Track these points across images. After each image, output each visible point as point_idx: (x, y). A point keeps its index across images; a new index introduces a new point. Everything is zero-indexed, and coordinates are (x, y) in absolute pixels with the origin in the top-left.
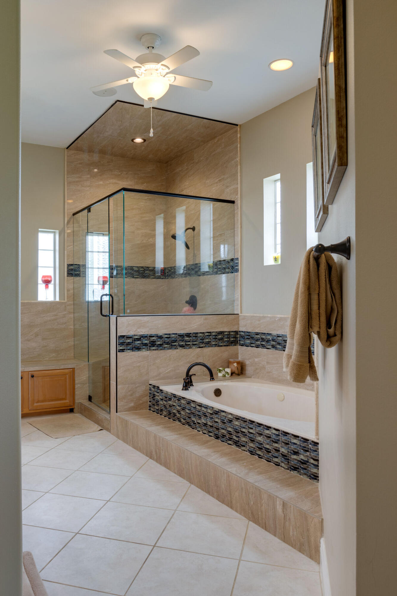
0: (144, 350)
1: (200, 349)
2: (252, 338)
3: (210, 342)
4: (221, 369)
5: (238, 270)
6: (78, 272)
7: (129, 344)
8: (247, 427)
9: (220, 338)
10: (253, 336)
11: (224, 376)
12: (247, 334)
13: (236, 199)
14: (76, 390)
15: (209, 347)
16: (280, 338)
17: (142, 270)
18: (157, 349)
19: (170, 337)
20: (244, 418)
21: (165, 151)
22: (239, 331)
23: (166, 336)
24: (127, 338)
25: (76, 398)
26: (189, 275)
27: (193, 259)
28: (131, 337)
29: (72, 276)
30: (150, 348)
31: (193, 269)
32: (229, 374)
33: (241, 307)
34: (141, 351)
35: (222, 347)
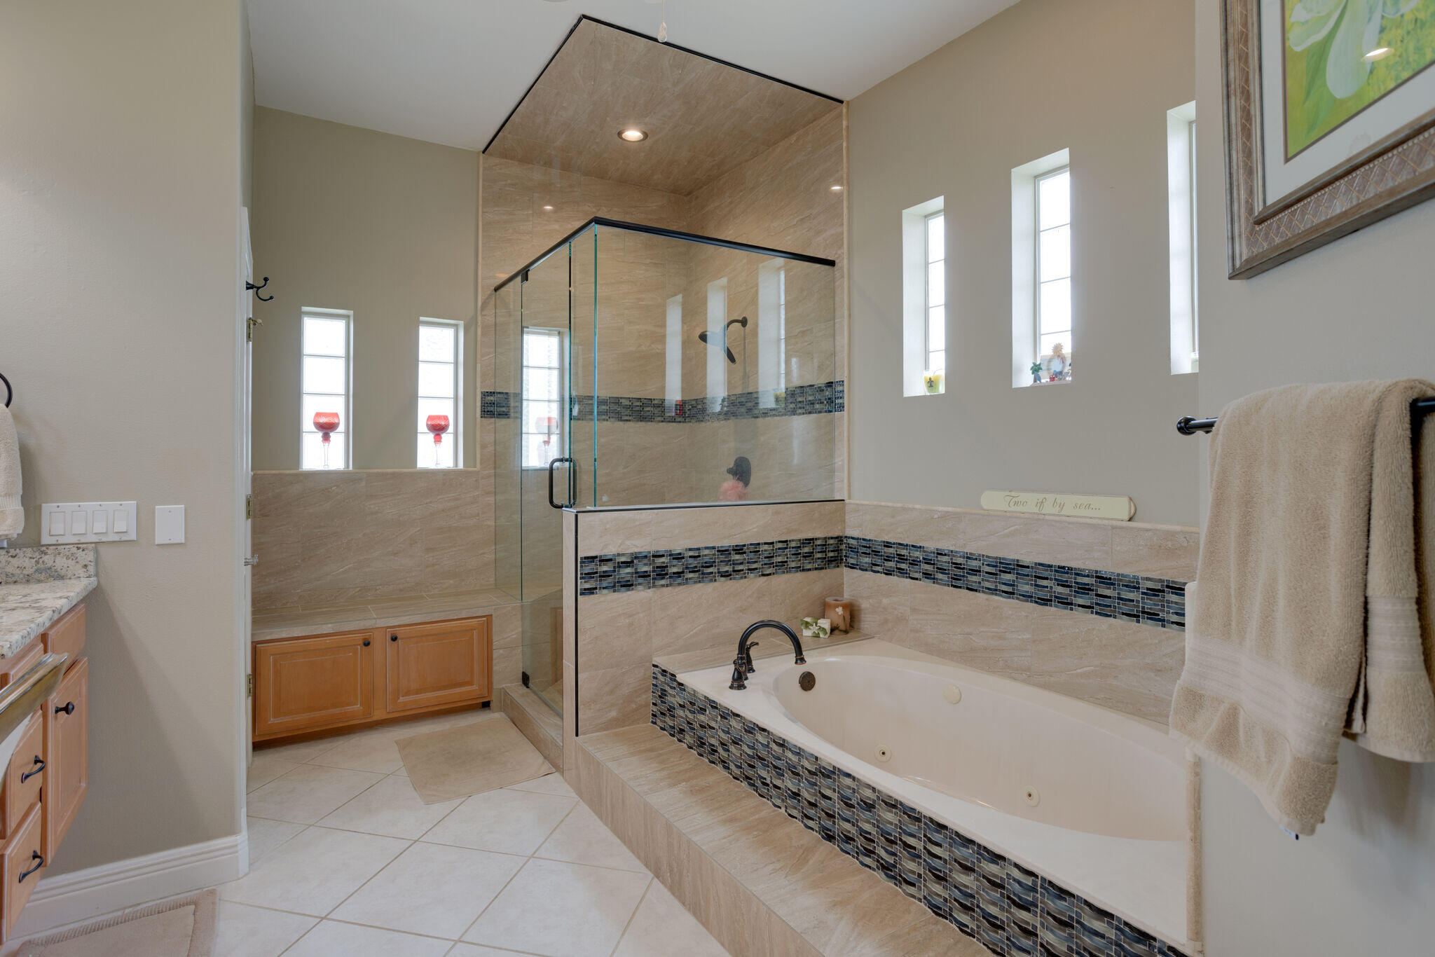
0: (640, 588)
1: (765, 578)
2: (876, 553)
3: (786, 562)
4: (808, 619)
5: (844, 407)
6: (504, 409)
7: (605, 575)
8: (922, 836)
9: (806, 553)
10: (879, 548)
11: (817, 636)
12: (864, 543)
13: (837, 258)
14: (494, 662)
15: (784, 572)
16: (945, 559)
17: (638, 406)
18: (671, 585)
19: (699, 556)
20: (913, 810)
21: (686, 164)
22: (846, 537)
23: (691, 553)
24: (601, 561)
25: (496, 678)
26: (733, 416)
27: (743, 383)
28: (610, 560)
29: (491, 418)
30: (654, 583)
31: (742, 404)
32: (826, 633)
33: (849, 486)
34: (633, 589)
35: (810, 573)
